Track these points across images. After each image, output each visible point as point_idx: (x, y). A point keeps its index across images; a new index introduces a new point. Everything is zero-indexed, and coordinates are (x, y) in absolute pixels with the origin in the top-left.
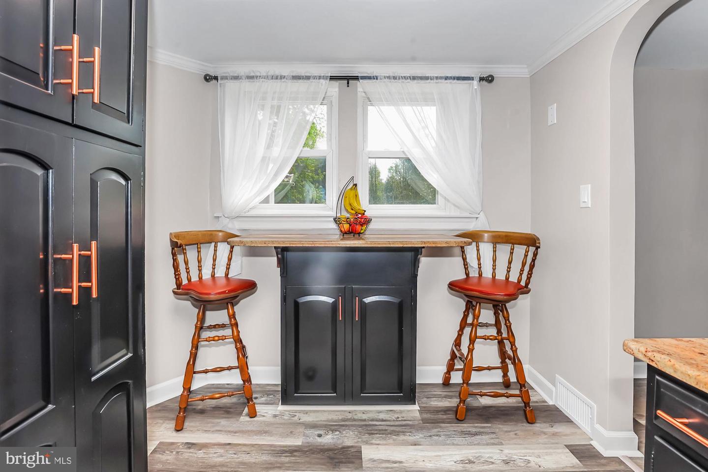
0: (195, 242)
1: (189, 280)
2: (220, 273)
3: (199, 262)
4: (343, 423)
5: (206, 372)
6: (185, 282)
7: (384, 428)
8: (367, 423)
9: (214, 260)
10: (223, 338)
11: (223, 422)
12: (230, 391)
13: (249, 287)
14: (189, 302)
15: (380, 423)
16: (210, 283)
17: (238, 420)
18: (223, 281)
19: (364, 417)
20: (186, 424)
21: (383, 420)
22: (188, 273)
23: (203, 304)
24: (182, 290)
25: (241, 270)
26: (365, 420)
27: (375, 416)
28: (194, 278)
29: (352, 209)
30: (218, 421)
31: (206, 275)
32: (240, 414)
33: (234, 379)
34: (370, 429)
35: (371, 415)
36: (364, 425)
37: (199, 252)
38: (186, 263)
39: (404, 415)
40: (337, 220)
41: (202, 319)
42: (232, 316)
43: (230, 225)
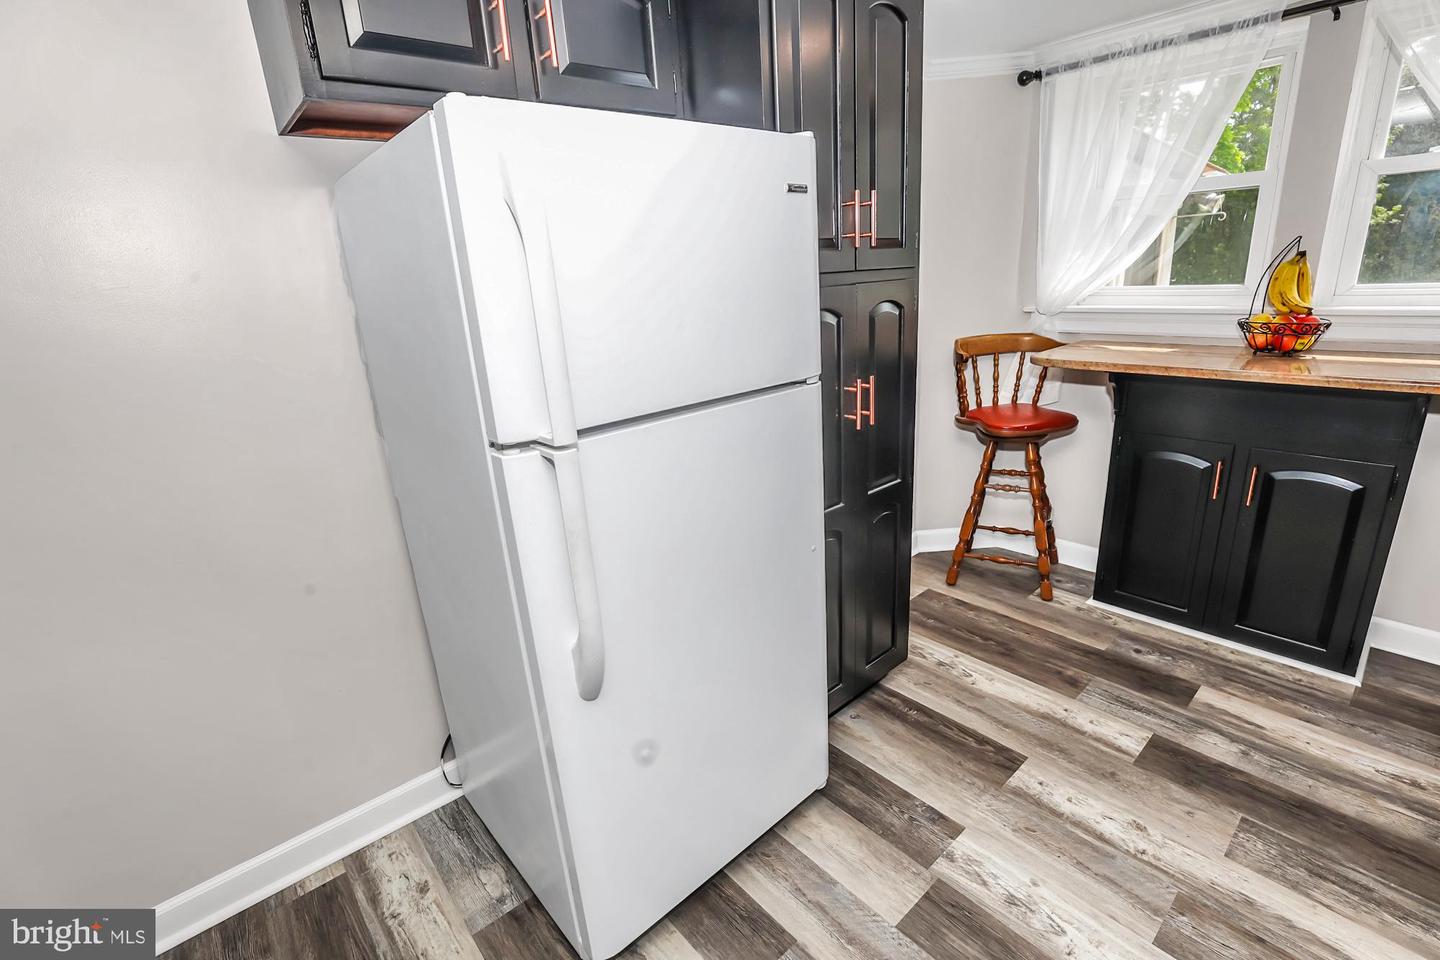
0: (990, 351)
1: (979, 404)
2: (1026, 398)
3: (996, 379)
4: (1185, 651)
5: (994, 529)
6: (973, 406)
7: (1260, 681)
8: (1231, 666)
9: (1019, 378)
10: (1016, 489)
11: (1006, 594)
12: (1019, 560)
13: (1065, 424)
14: (974, 434)
15: (1256, 674)
16: (1009, 413)
17: (1025, 597)
18: (1029, 412)
19: (1231, 657)
20: (960, 581)
21: (1265, 673)
22: (978, 394)
23: (994, 440)
24: (968, 419)
25: (1057, 397)
26: (1229, 661)
27: (1254, 663)
28: (987, 402)
29: (1284, 305)
30: (999, 590)
31: (1005, 399)
32: (1031, 592)
33: (1027, 548)
34: (1230, 675)
35: (1244, 660)
36: (1223, 666)
37: (996, 365)
38: (977, 381)
39: (1316, 681)
40: (1244, 326)
41: (989, 460)
42: (1036, 463)
43: (1047, 326)
